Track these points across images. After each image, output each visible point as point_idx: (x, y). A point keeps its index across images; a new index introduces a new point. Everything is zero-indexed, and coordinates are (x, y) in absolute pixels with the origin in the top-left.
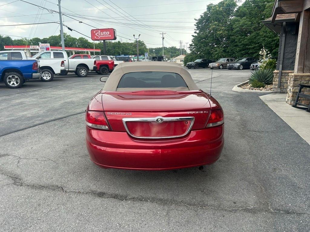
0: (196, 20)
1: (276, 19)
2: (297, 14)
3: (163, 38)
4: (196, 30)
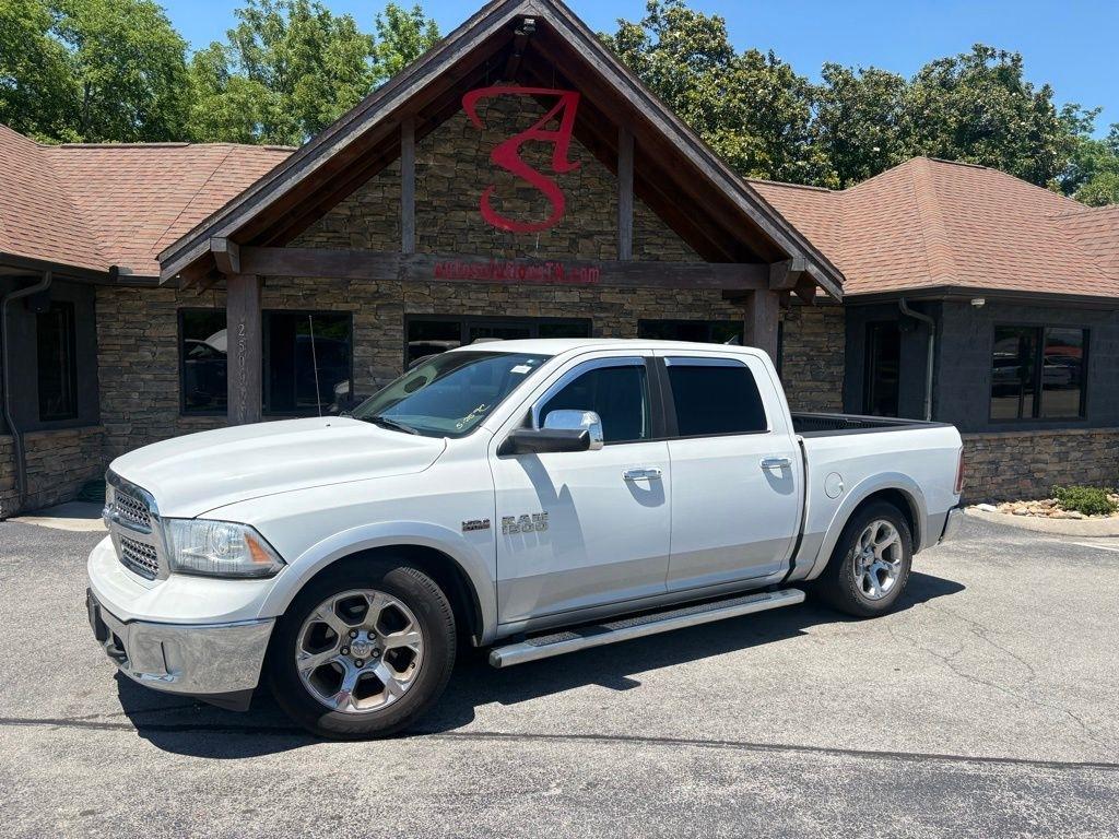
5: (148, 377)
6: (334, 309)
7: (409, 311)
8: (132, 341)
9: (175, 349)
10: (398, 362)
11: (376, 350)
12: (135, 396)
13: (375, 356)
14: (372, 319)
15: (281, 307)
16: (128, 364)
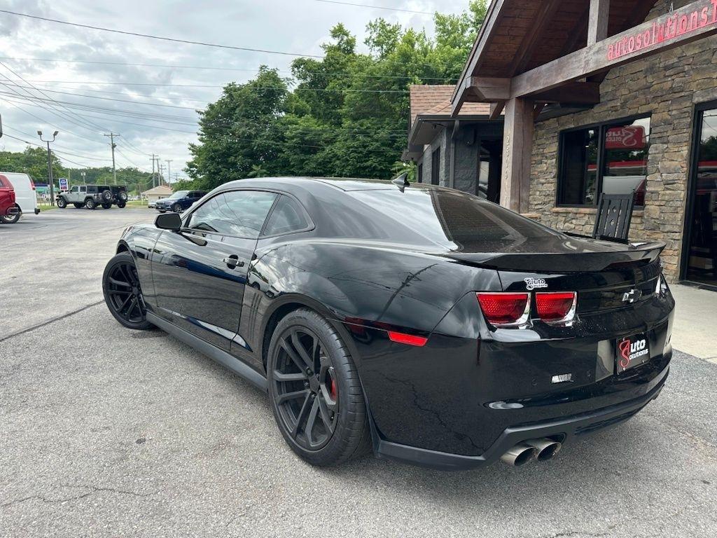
0: (201, 113)
1: (460, 114)
2: (495, 105)
3: (114, 146)
4: (202, 135)
5: (543, 181)
6: (640, 112)
7: (696, 100)
8: (539, 158)
9: (554, 160)
10: (682, 155)
11: (665, 146)
12: (538, 193)
13: (663, 152)
14: (666, 116)
15: (608, 119)
16: (536, 173)
